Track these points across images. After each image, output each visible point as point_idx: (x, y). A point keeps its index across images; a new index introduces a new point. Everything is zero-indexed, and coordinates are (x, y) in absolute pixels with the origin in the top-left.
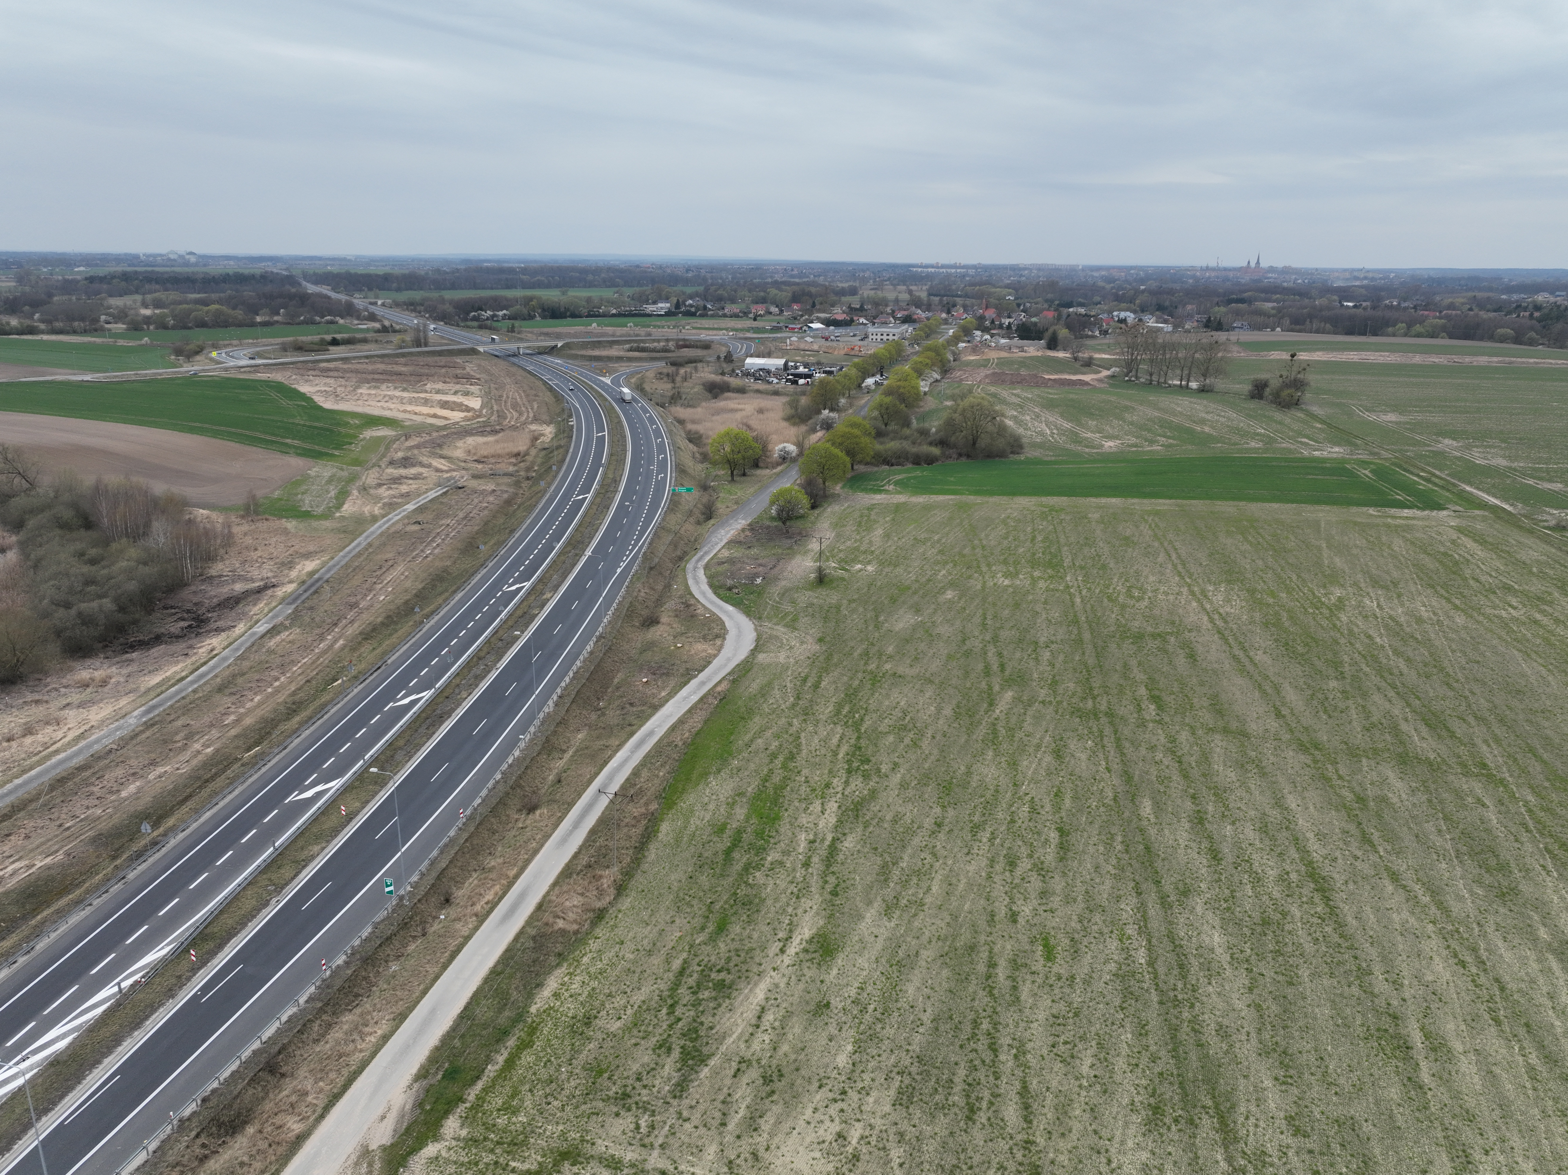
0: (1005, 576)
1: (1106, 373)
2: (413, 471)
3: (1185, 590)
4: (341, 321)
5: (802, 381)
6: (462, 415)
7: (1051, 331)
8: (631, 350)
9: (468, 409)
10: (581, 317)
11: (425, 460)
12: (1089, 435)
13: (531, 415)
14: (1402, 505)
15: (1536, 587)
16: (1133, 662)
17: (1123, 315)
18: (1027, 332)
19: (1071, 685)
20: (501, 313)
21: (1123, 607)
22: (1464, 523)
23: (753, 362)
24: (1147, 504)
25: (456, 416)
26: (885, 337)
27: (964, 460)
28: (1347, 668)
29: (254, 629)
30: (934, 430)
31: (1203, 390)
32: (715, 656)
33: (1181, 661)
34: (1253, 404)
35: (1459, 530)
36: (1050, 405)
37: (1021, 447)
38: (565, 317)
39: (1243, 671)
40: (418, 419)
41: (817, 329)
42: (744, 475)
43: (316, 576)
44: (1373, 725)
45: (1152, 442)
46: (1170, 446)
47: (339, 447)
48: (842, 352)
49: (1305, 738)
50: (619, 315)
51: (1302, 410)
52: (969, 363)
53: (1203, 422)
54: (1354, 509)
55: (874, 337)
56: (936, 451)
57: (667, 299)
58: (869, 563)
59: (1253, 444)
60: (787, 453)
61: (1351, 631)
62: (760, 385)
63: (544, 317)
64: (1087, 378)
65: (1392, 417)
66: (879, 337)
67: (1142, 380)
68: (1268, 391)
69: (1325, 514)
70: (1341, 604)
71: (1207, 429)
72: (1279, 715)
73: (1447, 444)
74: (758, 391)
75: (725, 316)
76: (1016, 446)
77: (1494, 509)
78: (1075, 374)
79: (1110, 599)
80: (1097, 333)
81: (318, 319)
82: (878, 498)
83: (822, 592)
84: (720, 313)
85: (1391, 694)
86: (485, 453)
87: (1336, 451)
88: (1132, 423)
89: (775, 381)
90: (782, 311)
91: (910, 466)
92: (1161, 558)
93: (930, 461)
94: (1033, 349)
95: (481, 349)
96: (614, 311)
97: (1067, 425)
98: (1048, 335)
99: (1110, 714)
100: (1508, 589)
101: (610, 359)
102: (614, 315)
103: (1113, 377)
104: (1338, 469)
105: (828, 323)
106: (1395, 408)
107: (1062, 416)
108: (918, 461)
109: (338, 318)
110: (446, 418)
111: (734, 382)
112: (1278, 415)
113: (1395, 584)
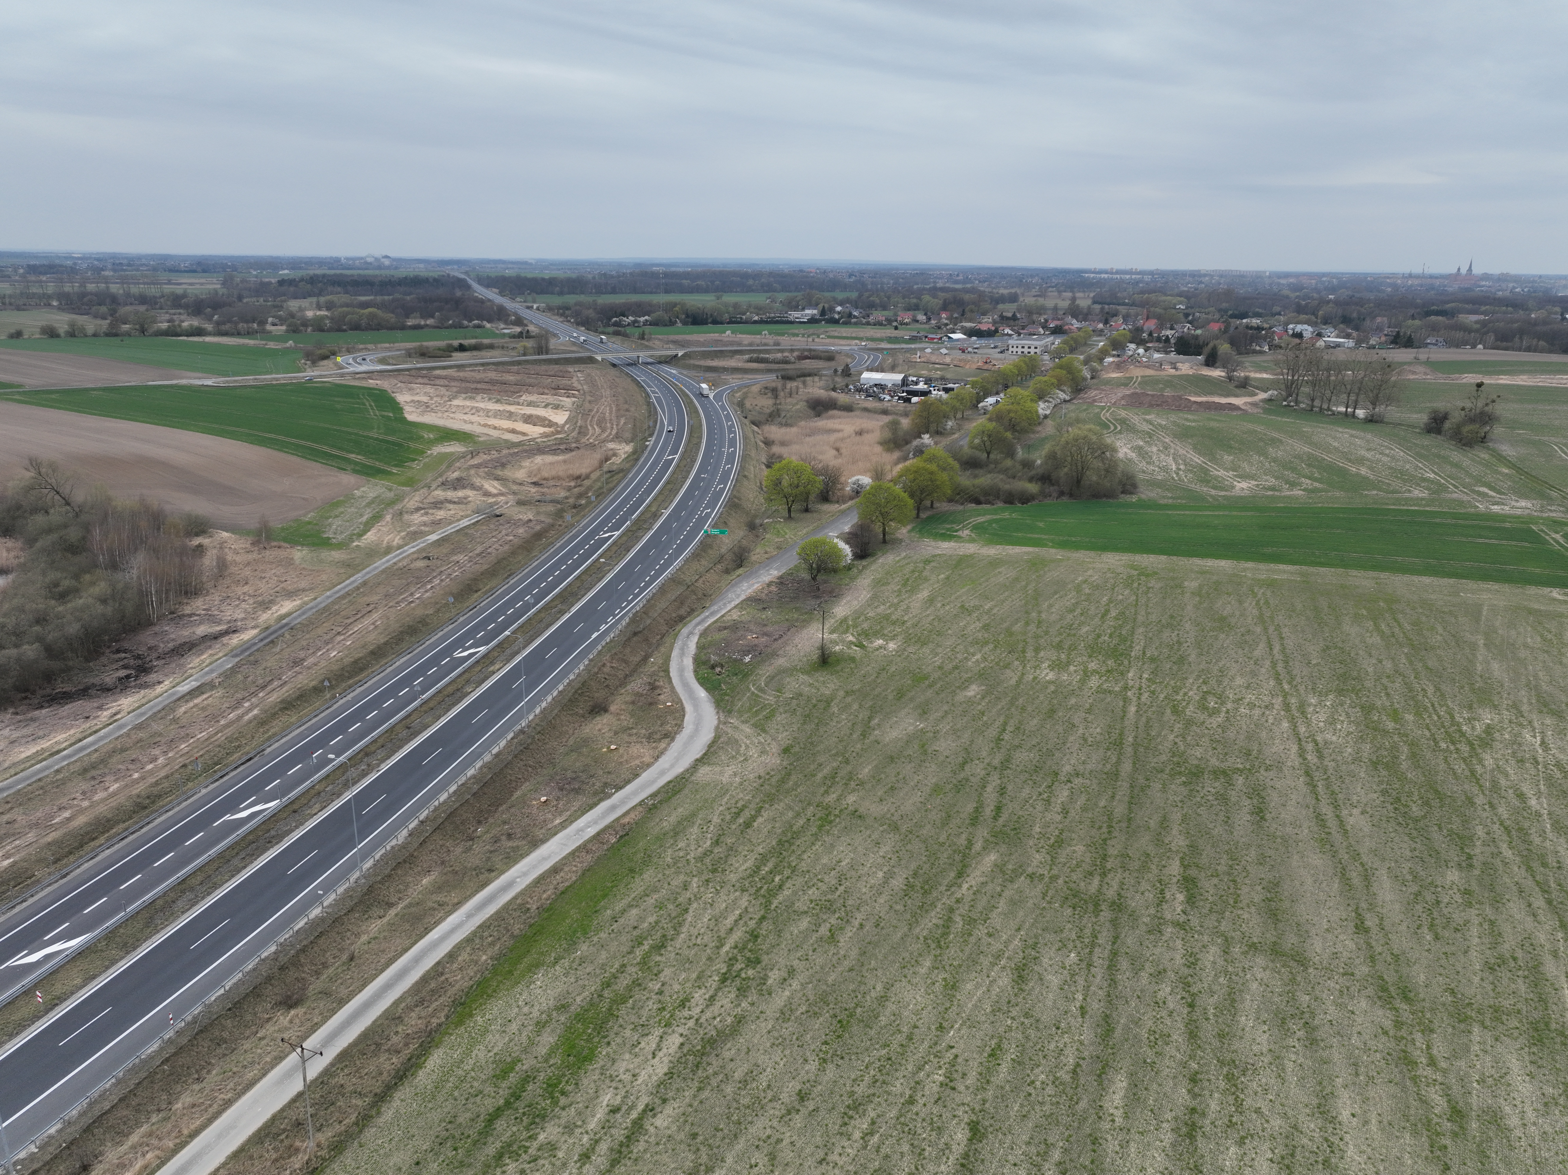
0: (1051, 668)
1: (1263, 396)
2: (460, 493)
3: (1278, 701)
4: (488, 325)
5: (915, 399)
6: (541, 430)
7: (1211, 345)
8: (750, 360)
9: (551, 424)
10: (722, 323)
11: (478, 481)
12: (1222, 473)
13: (614, 432)
16: (1176, 816)
17: (1299, 328)
18: (1186, 347)
19: (1080, 848)
20: (642, 319)
21: (1189, 723)
23: (869, 377)
25: (535, 431)
26: (1026, 350)
27: (1065, 499)
28: (1478, 849)
29: (178, 688)
30: (1039, 462)
31: (1371, 420)
32: (649, 765)
33: (1243, 818)
34: (1427, 441)
36: (1183, 434)
37: (1134, 486)
38: (706, 324)
39: (1325, 843)
40: (495, 434)
41: (958, 340)
42: (807, 510)
43: (284, 621)
44: (1502, 961)
45: (1293, 485)
46: (1314, 491)
47: (400, 464)
48: (975, 366)
49: (1390, 977)
50: (761, 322)
51: (1488, 448)
52: (1109, 382)
53: (1361, 461)
54: (1532, 590)
55: (1015, 350)
56: (1033, 488)
57: (815, 306)
58: (893, 638)
59: (1417, 493)
60: (861, 486)
61: (1495, 785)
62: (871, 403)
63: (685, 323)
64: (1238, 401)
66: (1020, 350)
67: (1302, 406)
68: (1447, 425)
69: (1491, 596)
70: (1487, 739)
71: (1364, 471)
72: (1361, 928)
74: (866, 410)
75: (868, 324)
76: (1128, 485)
78: (1227, 395)
79: (1175, 711)
80: (1266, 348)
81: (465, 323)
82: (946, 547)
83: (821, 676)
84: (864, 321)
85: (1539, 902)
86: (546, 475)
87: (1522, 506)
88: (1275, 460)
89: (888, 398)
90: (929, 319)
91: (1000, 505)
92: (1260, 650)
93: (1025, 499)
94: (1187, 366)
95: (599, 358)
96: (756, 318)
97: (1198, 459)
98: (1207, 350)
99: (1118, 906)
101: (725, 370)
102: (755, 322)
103: (1270, 400)
104: (1521, 530)
105: (970, 333)
107: (1195, 448)
108: (1011, 499)
109: (485, 323)
110: (524, 434)
111: (842, 398)
112: (1456, 455)
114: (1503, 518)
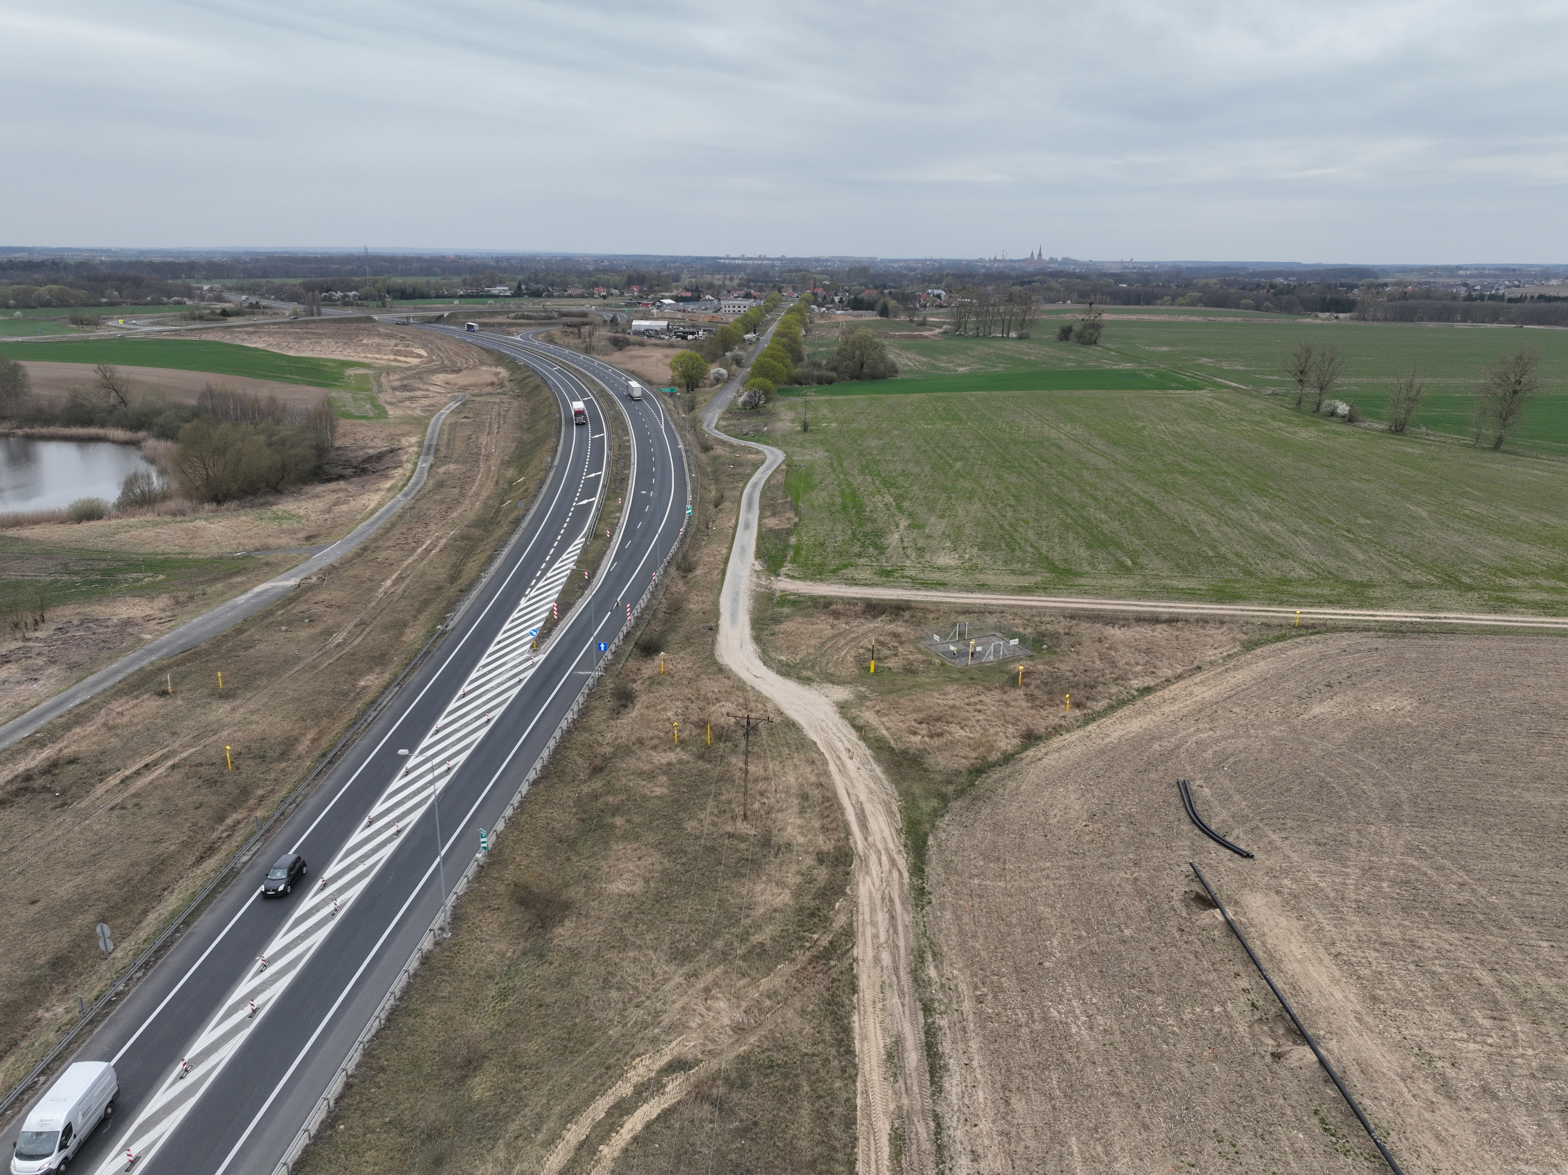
1: (938, 331)
3: (1046, 426)
5: (690, 337)
6: (419, 360)
7: (882, 301)
8: (515, 318)
10: (430, 298)
12: (944, 364)
13: (476, 360)
14: (1177, 389)
15: (1258, 418)
17: (936, 292)
18: (857, 304)
20: (352, 294)
21: (1011, 433)
22: (1215, 395)
23: (639, 324)
24: (1005, 393)
26: (737, 309)
27: (855, 381)
28: (1150, 448)
29: (419, 465)
30: (823, 362)
31: (1021, 338)
32: (765, 458)
33: (1054, 449)
34: (1063, 344)
35: (1213, 398)
36: (906, 348)
37: (896, 371)
39: (1091, 451)
41: (669, 305)
44: (1168, 464)
45: (993, 367)
46: (1008, 368)
49: (1131, 469)
51: (1099, 345)
52: (822, 325)
53: (1028, 354)
54: (1145, 391)
55: (727, 309)
56: (834, 374)
58: (831, 423)
59: (1069, 364)
60: (721, 375)
61: (1150, 436)
62: (653, 341)
64: (926, 334)
65: (1165, 349)
66: (731, 309)
67: (971, 333)
68: (1072, 335)
69: (1126, 394)
70: (1143, 428)
71: (1032, 358)
72: (1115, 463)
73: (1204, 360)
74: (655, 345)
76: (893, 370)
77: (1235, 388)
78: (914, 331)
79: (1000, 430)
83: (811, 434)
87: (1129, 366)
88: (974, 357)
89: (666, 337)
91: (815, 385)
92: (1025, 414)
93: (830, 381)
94: (870, 316)
96: (462, 293)
97: (923, 359)
98: (879, 306)
99: (1022, 466)
100: (1243, 420)
103: (945, 332)
104: (1131, 374)
106: (1166, 345)
107: (918, 354)
108: (820, 381)
109: (185, 299)
110: (407, 362)
111: (632, 338)
112: (1083, 349)
113: (1175, 420)
114: (1121, 370)
